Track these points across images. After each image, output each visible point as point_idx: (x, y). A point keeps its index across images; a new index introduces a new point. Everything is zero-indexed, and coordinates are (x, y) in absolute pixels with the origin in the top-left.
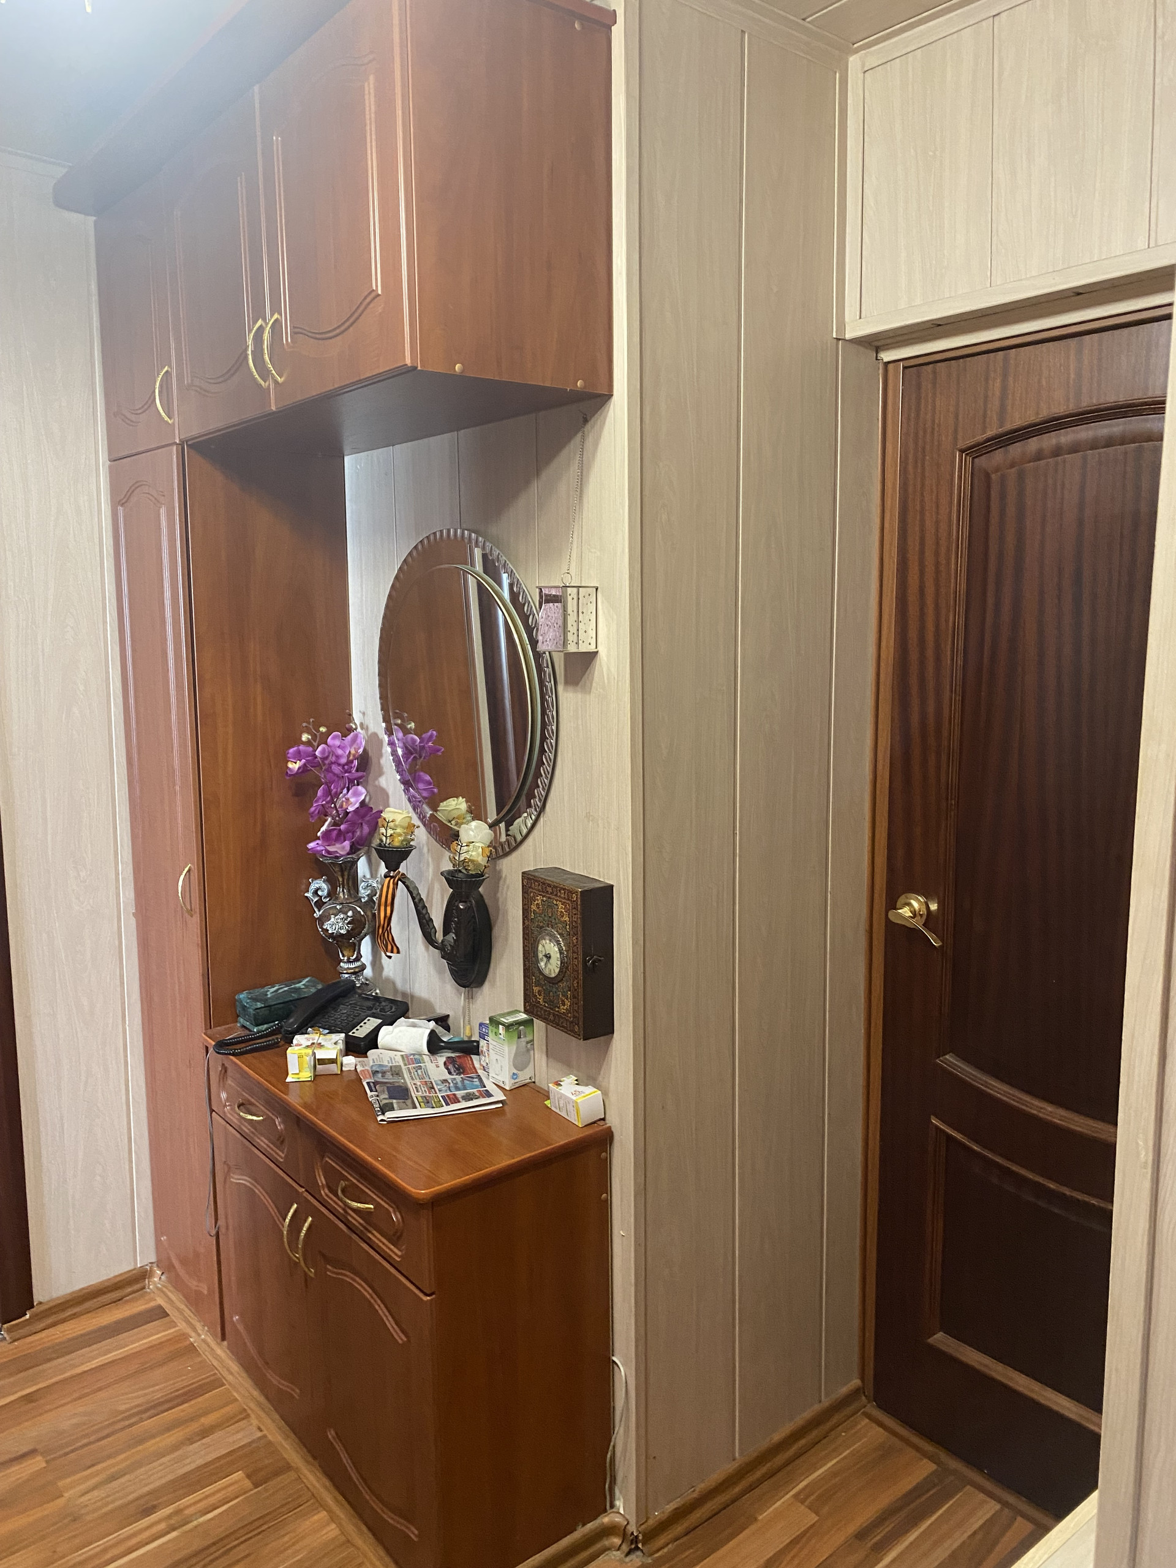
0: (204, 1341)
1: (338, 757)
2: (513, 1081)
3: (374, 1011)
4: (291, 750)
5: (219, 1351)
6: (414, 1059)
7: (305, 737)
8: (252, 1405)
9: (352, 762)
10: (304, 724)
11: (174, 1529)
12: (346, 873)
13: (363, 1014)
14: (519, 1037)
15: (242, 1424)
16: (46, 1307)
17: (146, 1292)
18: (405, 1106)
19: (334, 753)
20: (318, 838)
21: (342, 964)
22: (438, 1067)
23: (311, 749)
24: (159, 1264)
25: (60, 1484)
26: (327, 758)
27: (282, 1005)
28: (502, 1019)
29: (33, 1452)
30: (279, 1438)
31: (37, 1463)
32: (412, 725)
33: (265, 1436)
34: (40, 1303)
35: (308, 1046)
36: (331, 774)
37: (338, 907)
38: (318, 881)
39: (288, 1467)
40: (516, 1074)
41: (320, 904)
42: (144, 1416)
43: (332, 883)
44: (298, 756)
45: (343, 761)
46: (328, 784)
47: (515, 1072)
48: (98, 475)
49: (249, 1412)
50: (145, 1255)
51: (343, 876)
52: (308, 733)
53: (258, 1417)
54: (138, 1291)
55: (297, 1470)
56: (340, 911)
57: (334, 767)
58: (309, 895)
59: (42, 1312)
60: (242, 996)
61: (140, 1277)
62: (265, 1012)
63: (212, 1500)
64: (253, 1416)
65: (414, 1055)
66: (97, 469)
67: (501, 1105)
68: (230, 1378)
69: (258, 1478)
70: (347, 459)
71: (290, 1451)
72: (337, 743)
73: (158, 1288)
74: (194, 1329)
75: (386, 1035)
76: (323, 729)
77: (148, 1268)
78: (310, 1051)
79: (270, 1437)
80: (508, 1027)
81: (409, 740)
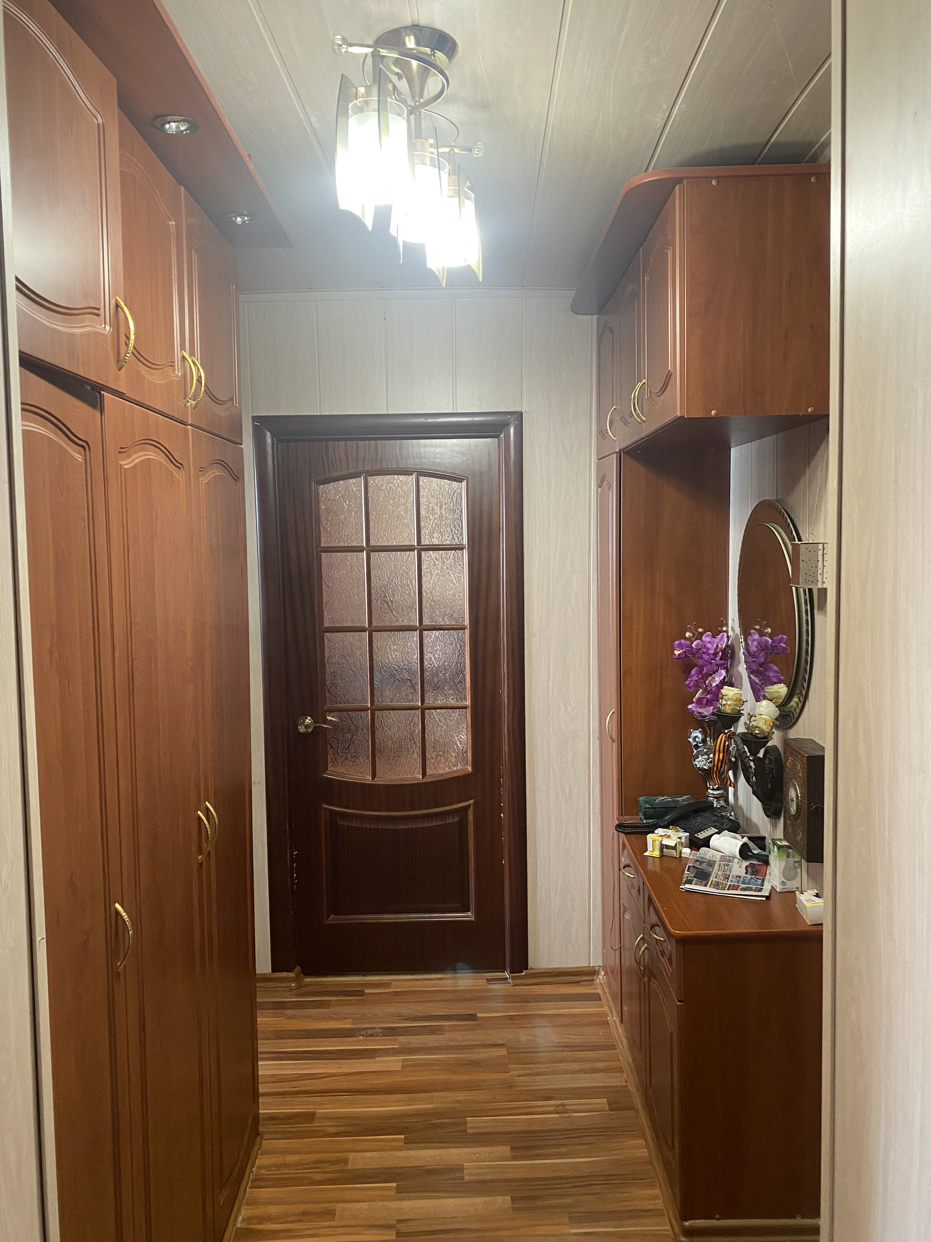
0: (614, 1021)
1: (708, 649)
2: (782, 887)
3: (716, 824)
4: (676, 643)
5: (620, 1029)
6: (727, 860)
7: (688, 634)
8: (627, 1067)
9: (718, 653)
10: (689, 626)
11: (557, 1113)
12: (712, 729)
13: (709, 824)
14: (788, 857)
15: (617, 1074)
16: (534, 972)
17: (594, 983)
18: (700, 883)
19: (705, 647)
20: (693, 702)
21: (709, 791)
22: (740, 867)
23: (689, 643)
24: (604, 968)
25: (510, 1066)
26: (700, 649)
27: (662, 810)
28: (778, 842)
29: (503, 1045)
30: (634, 1090)
31: (503, 1052)
32: (769, 630)
33: (627, 1086)
34: (532, 968)
35: (661, 836)
36: (703, 660)
37: (705, 750)
38: (696, 731)
39: (632, 1108)
40: (785, 882)
41: (697, 747)
42: (566, 1049)
43: (704, 732)
44: (681, 646)
45: (712, 652)
46: (701, 668)
47: (785, 880)
48: (590, 469)
49: (624, 1069)
50: (596, 961)
51: (710, 730)
52: (690, 632)
53: (628, 1075)
54: (589, 981)
55: (637, 1111)
56: (706, 754)
57: (704, 656)
58: (691, 740)
59: (532, 974)
60: (641, 798)
61: (592, 973)
62: (652, 811)
63: (584, 1107)
64: (625, 1072)
65: (729, 856)
66: (590, 465)
67: (765, 899)
68: (621, 1047)
69: (614, 1106)
70: (732, 450)
71: (637, 1100)
72: (708, 639)
73: (600, 982)
74: (611, 1012)
75: (717, 841)
76: (700, 630)
77: (597, 968)
78: (660, 839)
79: (630, 1087)
80: (779, 847)
81: (763, 640)
